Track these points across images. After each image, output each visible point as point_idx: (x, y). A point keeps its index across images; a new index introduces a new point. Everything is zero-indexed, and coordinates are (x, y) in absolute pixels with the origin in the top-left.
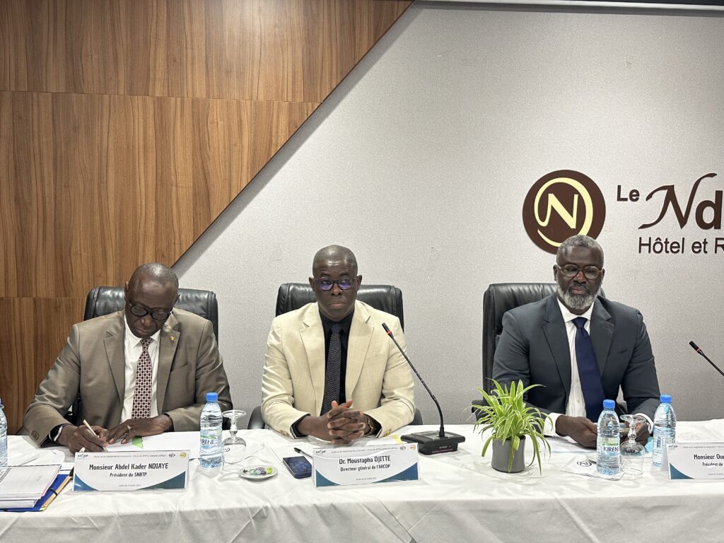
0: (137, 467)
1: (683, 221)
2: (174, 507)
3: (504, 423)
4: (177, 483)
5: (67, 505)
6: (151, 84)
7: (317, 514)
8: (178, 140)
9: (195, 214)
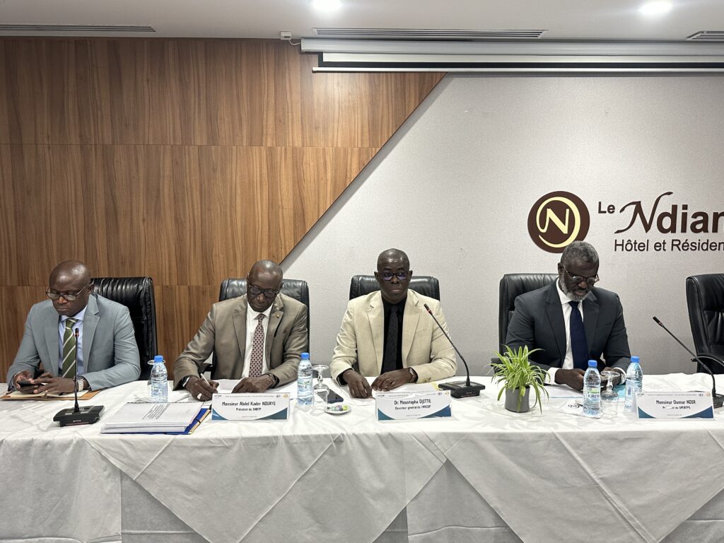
0: (255, 404)
1: (647, 227)
2: (279, 432)
3: (514, 377)
4: (282, 415)
5: (207, 430)
6: (264, 138)
7: (378, 440)
8: (283, 177)
9: (295, 228)
